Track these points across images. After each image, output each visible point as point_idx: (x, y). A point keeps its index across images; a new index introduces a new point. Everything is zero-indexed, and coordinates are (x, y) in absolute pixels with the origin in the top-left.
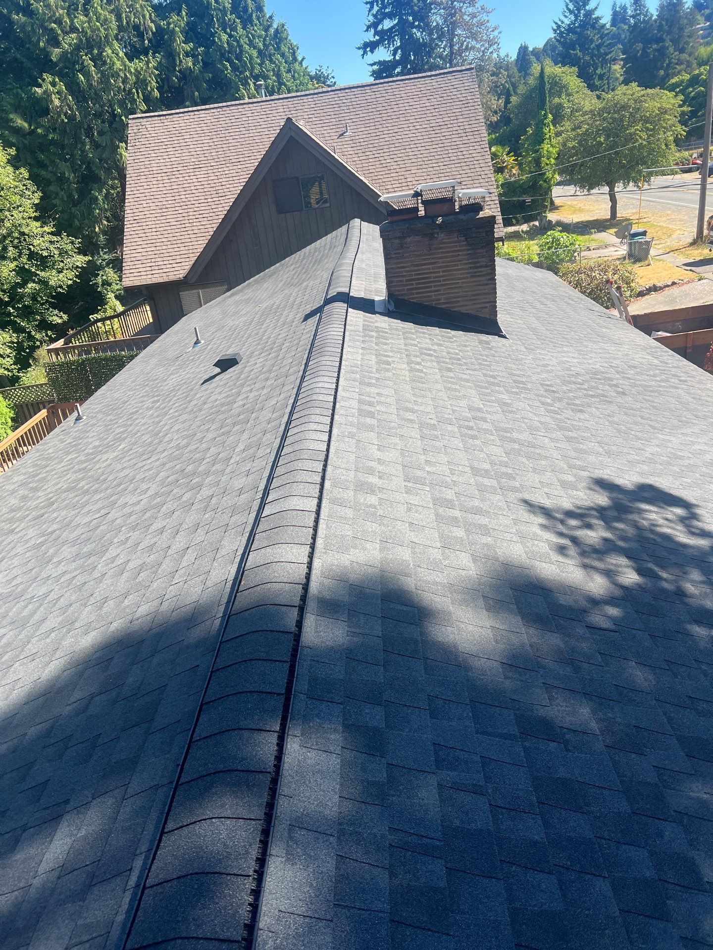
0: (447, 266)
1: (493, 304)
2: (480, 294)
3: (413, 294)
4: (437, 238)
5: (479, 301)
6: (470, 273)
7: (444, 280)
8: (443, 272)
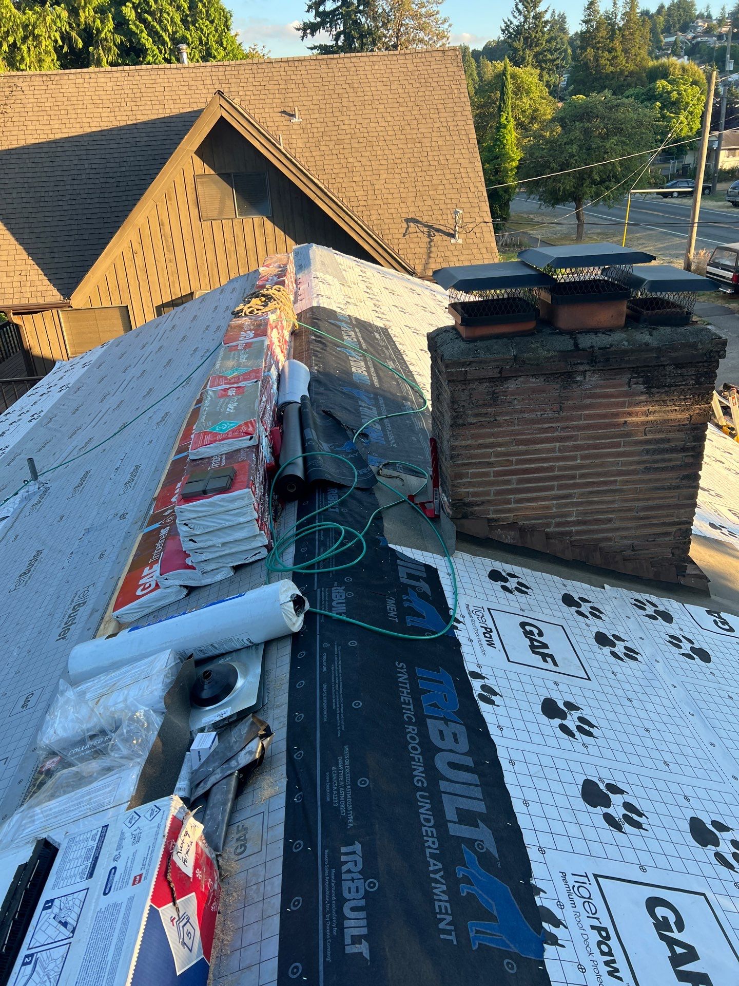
0: (595, 447)
1: (684, 527)
2: (659, 507)
3: (508, 502)
4: (580, 384)
5: (655, 521)
6: (644, 462)
7: (583, 476)
8: (583, 457)
